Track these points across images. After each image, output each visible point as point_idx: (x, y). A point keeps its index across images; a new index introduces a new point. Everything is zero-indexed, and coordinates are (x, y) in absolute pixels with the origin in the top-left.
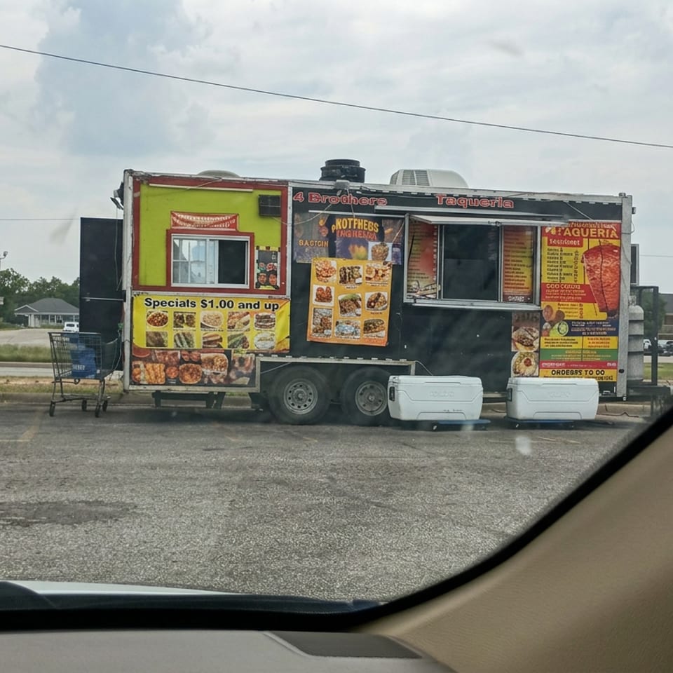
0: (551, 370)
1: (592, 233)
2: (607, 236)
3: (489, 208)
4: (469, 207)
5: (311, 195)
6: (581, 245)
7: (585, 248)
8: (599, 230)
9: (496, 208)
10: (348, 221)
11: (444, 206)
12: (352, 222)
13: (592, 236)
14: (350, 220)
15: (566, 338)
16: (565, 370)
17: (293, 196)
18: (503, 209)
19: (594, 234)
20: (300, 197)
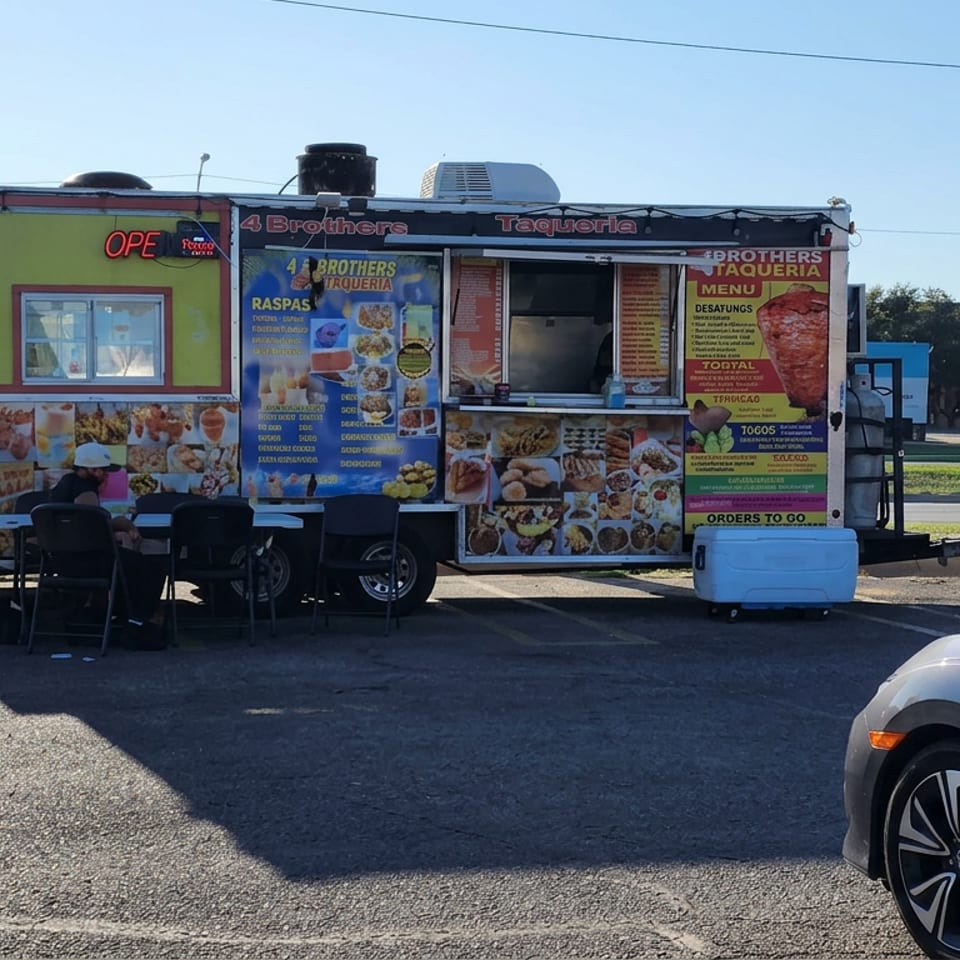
0: (707, 514)
1: (776, 270)
2: (802, 274)
3: (592, 235)
4: (558, 235)
5: (271, 220)
6: (758, 294)
7: (764, 299)
8: (788, 267)
9: (606, 235)
10: (350, 265)
11: (514, 234)
12: (356, 266)
13: (776, 274)
14: (353, 262)
15: (733, 454)
16: (734, 514)
17: (240, 222)
18: (618, 236)
19: (780, 272)
20: (254, 223)
